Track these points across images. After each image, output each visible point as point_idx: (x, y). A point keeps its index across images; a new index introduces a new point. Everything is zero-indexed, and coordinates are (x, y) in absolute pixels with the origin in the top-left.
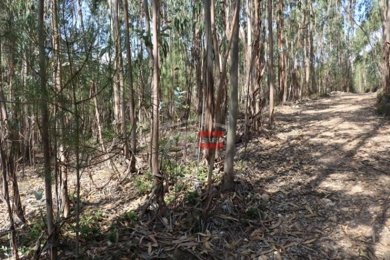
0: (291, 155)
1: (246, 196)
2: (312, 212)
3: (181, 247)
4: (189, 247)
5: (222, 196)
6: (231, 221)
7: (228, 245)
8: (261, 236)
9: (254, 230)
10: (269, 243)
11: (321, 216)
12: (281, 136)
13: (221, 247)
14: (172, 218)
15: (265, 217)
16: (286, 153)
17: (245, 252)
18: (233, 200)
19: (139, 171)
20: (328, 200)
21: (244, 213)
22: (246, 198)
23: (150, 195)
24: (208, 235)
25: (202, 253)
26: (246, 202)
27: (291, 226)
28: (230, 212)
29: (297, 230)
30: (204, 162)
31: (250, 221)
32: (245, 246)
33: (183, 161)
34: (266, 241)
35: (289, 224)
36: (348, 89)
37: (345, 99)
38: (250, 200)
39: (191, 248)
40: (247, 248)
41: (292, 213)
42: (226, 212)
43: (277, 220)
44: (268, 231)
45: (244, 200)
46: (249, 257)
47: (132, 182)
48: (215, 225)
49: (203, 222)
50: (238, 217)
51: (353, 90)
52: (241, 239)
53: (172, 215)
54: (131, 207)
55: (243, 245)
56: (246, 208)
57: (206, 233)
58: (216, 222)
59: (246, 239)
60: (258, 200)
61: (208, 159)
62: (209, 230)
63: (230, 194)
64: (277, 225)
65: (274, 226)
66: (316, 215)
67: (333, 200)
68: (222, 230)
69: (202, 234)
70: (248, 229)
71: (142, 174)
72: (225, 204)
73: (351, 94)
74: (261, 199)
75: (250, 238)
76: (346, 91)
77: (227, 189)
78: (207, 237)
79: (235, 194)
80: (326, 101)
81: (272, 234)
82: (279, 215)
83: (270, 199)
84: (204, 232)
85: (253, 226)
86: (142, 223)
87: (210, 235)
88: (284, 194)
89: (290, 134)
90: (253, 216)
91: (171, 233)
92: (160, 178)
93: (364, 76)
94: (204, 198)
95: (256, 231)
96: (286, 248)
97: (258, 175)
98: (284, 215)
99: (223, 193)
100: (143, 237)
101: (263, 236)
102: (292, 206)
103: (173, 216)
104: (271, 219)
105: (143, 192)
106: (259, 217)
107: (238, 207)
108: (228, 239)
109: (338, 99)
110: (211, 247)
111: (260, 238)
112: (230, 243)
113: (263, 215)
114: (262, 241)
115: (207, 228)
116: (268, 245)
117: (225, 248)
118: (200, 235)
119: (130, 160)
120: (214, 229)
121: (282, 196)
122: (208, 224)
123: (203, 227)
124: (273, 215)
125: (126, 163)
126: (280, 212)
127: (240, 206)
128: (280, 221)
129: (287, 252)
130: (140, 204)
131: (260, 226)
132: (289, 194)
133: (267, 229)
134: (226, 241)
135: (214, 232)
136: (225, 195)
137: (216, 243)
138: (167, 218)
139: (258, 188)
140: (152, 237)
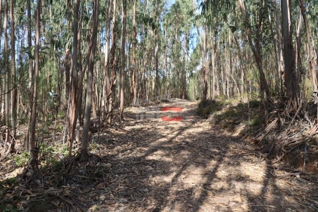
0: (132, 141)
1: (96, 165)
2: (137, 173)
3: (49, 193)
4: (55, 193)
5: (79, 164)
6: (84, 179)
7: (81, 192)
8: (103, 187)
9: (99, 184)
10: (107, 190)
11: (143, 175)
12: (127, 128)
13: (77, 192)
14: (44, 180)
15: (107, 177)
16: (129, 139)
17: (92, 195)
18: (86, 167)
19: (17, 151)
20: (150, 167)
21: (93, 174)
22: (96, 166)
23: (26, 167)
24: (68, 187)
25: (64, 195)
26: (95, 168)
27: (123, 181)
28: (84, 173)
29: (127, 183)
30: (67, 143)
31: (97, 178)
32: (92, 192)
33: (53, 144)
34: (106, 189)
35: (122, 180)
36: (183, 97)
37: (180, 104)
38: (99, 167)
39: (56, 194)
40: (94, 193)
41: (125, 174)
42: (81, 174)
43: (114, 178)
44: (108, 184)
45: (94, 167)
46: (94, 198)
47: (12, 160)
48: (73, 181)
49: (65, 179)
50: (89, 176)
51: (187, 98)
52: (90, 188)
53: (43, 177)
54: (11, 176)
55: (91, 191)
56: (95, 172)
57: (67, 186)
58: (74, 179)
59: (93, 189)
60: (103, 167)
61: (70, 141)
62: (69, 183)
63: (84, 164)
64: (114, 181)
65: (112, 181)
66: (140, 175)
67: (153, 167)
68: (78, 184)
69: (64, 186)
70: (95, 183)
71: (20, 154)
72: (81, 169)
73: (185, 100)
74: (106, 166)
75: (96, 188)
76: (181, 98)
77: (83, 160)
78: (67, 188)
79: (88, 163)
80: (165, 105)
81: (110, 185)
82: (117, 175)
83: (112, 167)
84: (66, 185)
85: (98, 181)
86: (20, 185)
87: (70, 187)
88: (122, 164)
89: (134, 127)
90: (99, 175)
91: (43, 188)
92: (35, 152)
93: (196, 88)
94: (66, 164)
95: (100, 184)
96: (118, 192)
97: (106, 153)
98: (120, 175)
99: (80, 163)
100: (22, 192)
101: (105, 186)
102: (126, 170)
103: (45, 178)
104: (110, 177)
105: (21, 166)
106: (103, 177)
107: (90, 171)
108: (81, 189)
109: (175, 104)
110: (70, 193)
111: (103, 188)
112: (83, 191)
113: (105, 176)
114: (103, 189)
115: (68, 182)
116: (107, 191)
117: (79, 193)
118: (63, 187)
119: (10, 143)
120: (73, 183)
121: (120, 165)
122: (69, 181)
123: (65, 182)
124: (112, 176)
125: (7, 146)
126: (118, 174)
127: (91, 170)
128: (116, 178)
129: (118, 194)
130: (19, 173)
131: (103, 181)
132: (125, 164)
133: (107, 182)
134: (79, 190)
135: (72, 185)
136: (81, 164)
137: (73, 191)
138: (40, 180)
139: (105, 160)
140: (29, 191)
